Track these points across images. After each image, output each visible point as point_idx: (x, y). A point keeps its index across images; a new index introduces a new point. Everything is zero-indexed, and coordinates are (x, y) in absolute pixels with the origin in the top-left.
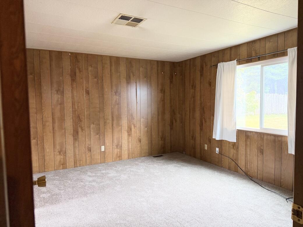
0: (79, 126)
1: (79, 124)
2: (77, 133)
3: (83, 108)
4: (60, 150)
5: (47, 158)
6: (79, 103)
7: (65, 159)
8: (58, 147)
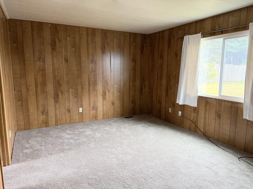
0: (59, 90)
1: (59, 88)
2: (58, 96)
3: (62, 74)
4: (42, 111)
5: (31, 117)
6: (59, 70)
7: (47, 119)
8: (41, 108)
